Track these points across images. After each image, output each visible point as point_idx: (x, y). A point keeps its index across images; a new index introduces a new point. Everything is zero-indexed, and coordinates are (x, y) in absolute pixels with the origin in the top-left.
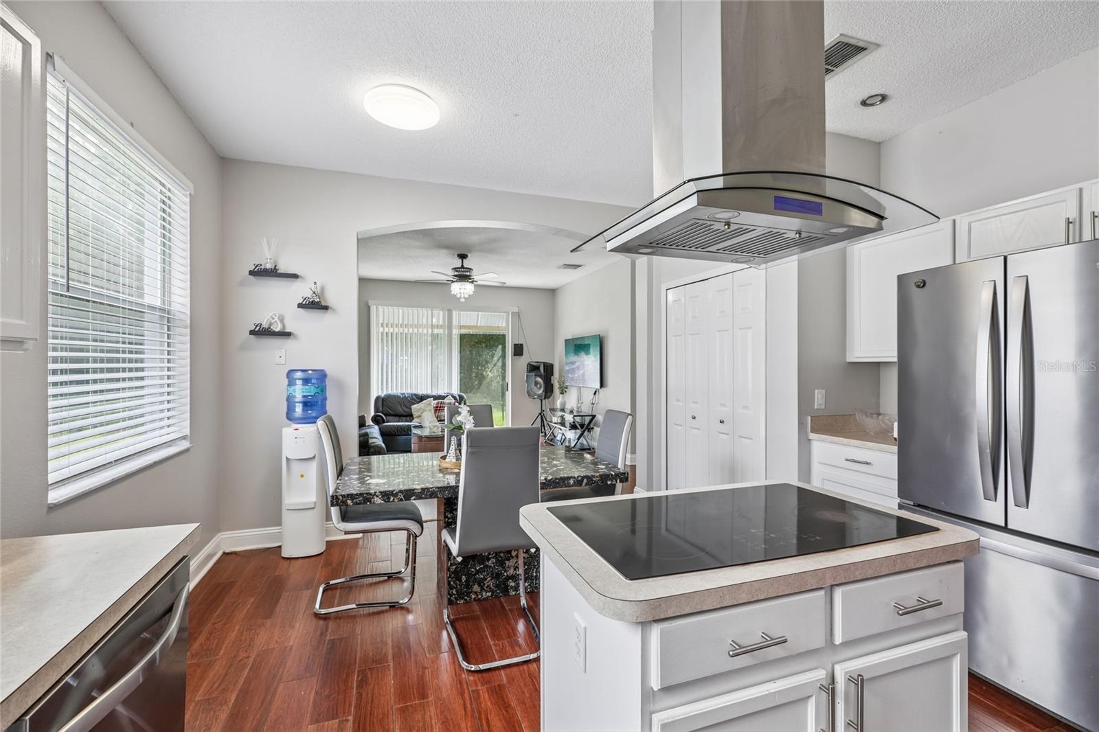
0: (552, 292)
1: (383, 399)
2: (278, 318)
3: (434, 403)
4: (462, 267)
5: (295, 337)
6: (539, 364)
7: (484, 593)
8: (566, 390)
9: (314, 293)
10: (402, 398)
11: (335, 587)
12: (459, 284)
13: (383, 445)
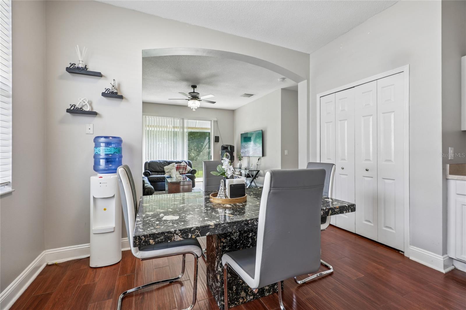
0: (233, 112)
1: (149, 163)
2: (88, 102)
3: (176, 165)
4: (194, 92)
5: (100, 116)
6: (227, 146)
7: (248, 297)
8: (241, 158)
9: (113, 86)
10: (159, 163)
11: (131, 295)
12: (193, 101)
13: (152, 187)
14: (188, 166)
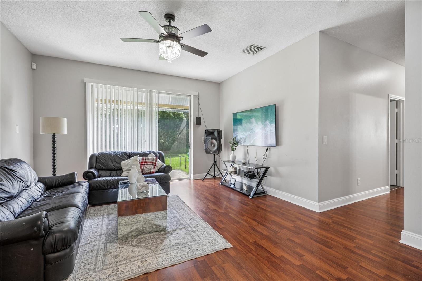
0: (218, 85)
1: (97, 157)
3: (140, 159)
4: (170, 26)
6: (213, 130)
8: (236, 148)
10: (114, 156)
12: (169, 42)
14: (158, 160)
